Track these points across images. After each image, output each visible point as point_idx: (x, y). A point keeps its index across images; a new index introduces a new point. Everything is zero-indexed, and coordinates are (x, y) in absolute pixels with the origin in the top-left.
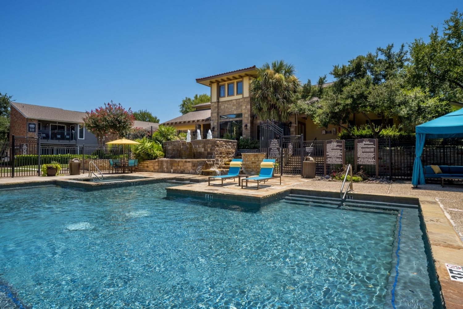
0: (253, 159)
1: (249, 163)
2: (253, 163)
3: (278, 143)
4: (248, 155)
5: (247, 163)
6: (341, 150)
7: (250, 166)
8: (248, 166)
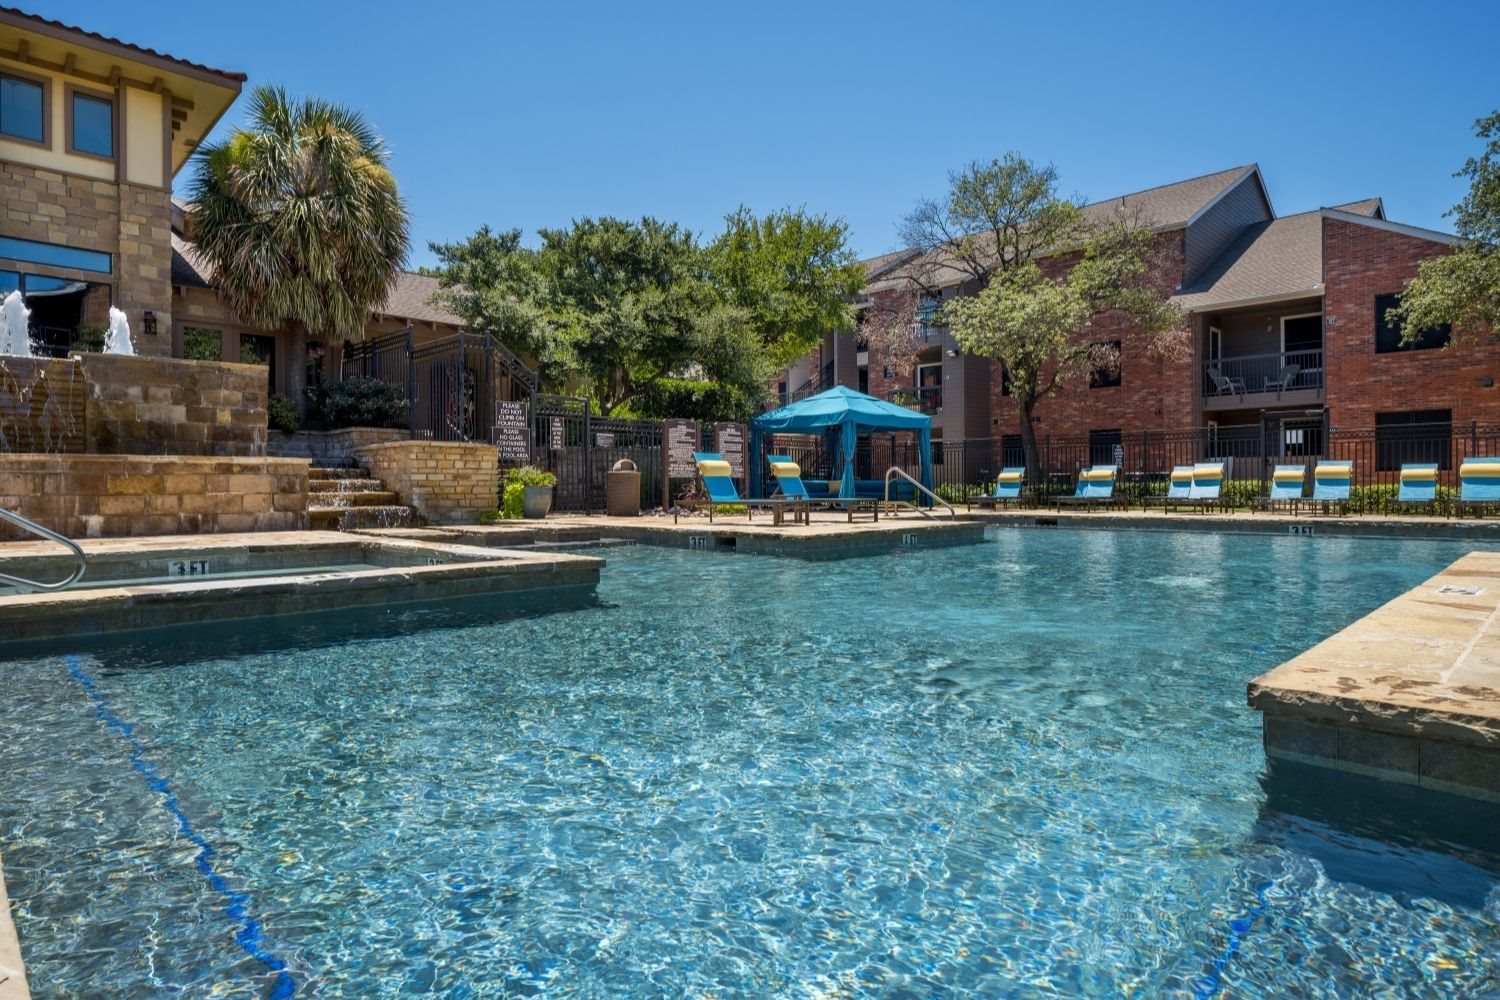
0: (459, 465)
1: (441, 477)
2: (456, 477)
3: (523, 414)
4: (441, 447)
5: (431, 477)
6: (693, 444)
7: (447, 491)
8: (437, 490)
